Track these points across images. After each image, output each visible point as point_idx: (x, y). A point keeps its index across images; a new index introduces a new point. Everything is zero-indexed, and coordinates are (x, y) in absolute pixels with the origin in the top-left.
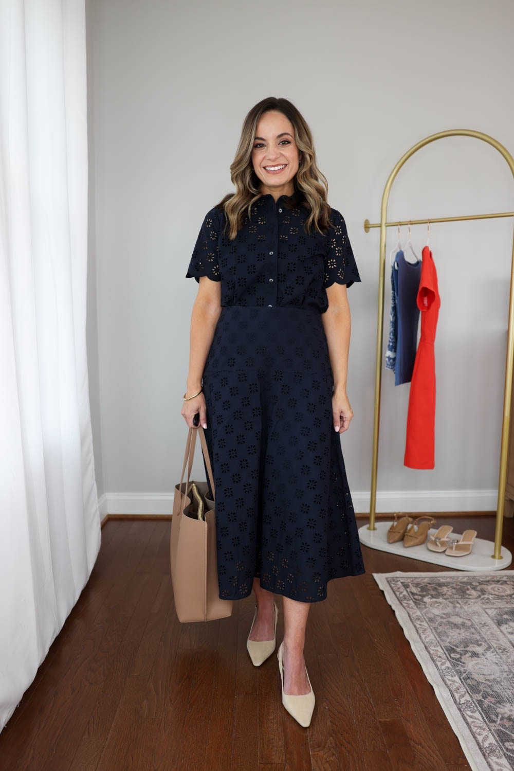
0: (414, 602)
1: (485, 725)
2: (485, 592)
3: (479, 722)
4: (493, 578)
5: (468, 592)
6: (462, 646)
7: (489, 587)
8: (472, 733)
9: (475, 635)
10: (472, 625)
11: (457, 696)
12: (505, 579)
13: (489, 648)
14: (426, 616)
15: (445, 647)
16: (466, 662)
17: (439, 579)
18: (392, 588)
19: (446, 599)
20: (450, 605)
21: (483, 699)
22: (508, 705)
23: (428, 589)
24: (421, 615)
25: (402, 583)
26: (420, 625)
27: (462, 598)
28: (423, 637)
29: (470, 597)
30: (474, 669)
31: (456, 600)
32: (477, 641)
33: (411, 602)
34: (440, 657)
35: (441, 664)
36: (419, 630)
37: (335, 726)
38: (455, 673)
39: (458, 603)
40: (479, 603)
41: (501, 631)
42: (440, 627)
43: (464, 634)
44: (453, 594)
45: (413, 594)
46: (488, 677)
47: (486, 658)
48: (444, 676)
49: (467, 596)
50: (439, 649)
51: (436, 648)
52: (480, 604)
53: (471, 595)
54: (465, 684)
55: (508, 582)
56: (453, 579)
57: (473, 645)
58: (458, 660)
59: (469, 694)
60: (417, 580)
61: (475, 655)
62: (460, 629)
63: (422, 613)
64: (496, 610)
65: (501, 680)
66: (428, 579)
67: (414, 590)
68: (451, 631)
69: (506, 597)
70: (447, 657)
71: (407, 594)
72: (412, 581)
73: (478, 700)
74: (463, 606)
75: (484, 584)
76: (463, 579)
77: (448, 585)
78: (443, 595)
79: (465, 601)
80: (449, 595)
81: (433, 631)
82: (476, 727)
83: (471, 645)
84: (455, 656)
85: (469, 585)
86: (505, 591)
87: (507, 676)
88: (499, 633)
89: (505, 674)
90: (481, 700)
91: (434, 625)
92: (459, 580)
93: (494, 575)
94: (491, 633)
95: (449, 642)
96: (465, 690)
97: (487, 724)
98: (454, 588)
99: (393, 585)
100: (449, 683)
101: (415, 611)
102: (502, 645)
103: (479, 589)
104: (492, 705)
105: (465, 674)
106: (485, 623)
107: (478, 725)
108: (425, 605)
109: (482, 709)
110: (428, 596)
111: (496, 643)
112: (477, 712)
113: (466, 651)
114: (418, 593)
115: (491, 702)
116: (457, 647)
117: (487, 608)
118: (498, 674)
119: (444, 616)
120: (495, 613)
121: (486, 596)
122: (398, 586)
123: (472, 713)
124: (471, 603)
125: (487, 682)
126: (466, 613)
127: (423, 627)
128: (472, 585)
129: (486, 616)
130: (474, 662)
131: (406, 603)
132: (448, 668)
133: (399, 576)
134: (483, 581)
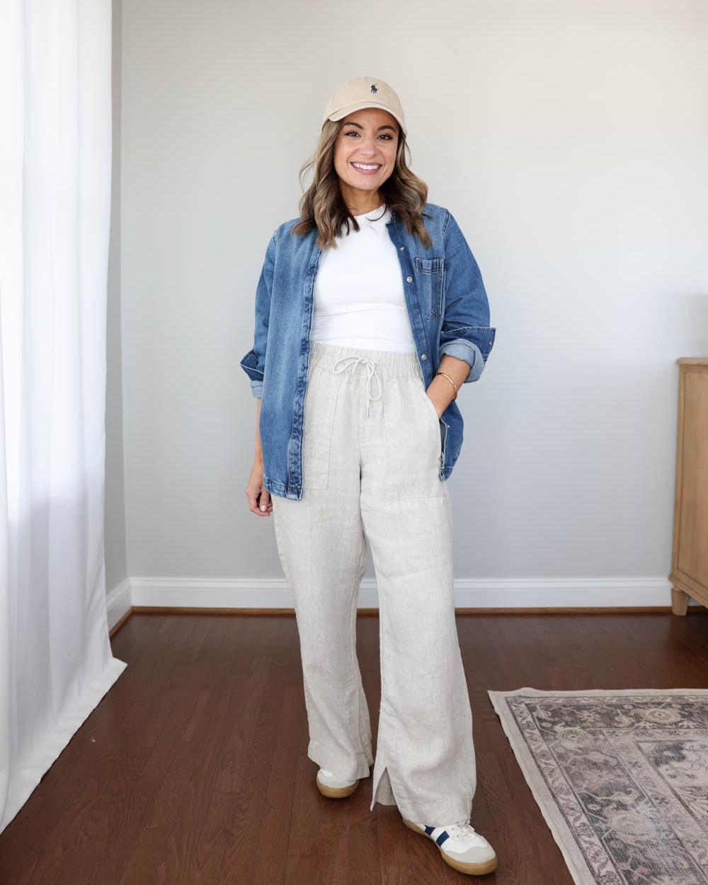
0: (539, 730)
2: (642, 718)
4: (653, 699)
5: (617, 719)
6: (604, 793)
7: (647, 712)
9: (622, 779)
10: (619, 764)
11: (595, 866)
12: (669, 700)
14: (554, 750)
15: (580, 794)
16: (609, 816)
17: (577, 699)
18: (512, 712)
19: (584, 728)
20: (590, 736)
21: (632, 870)
22: (666, 878)
23: (562, 714)
24: (548, 749)
25: (526, 705)
26: (546, 763)
27: (607, 727)
28: (550, 780)
29: (621, 725)
30: (621, 827)
31: (600, 729)
32: (626, 787)
33: (536, 731)
34: (572, 809)
35: (575, 819)
36: (544, 772)
38: (593, 832)
39: (602, 733)
40: (631, 735)
41: (660, 774)
42: (574, 767)
43: (607, 777)
44: (596, 721)
45: (541, 720)
46: (639, 838)
47: (638, 812)
48: (578, 835)
49: (615, 724)
50: (572, 797)
51: (567, 797)
52: (633, 736)
53: (620, 723)
54: (607, 847)
55: (673, 705)
56: (599, 701)
57: (619, 793)
58: (595, 813)
59: (612, 862)
60: (548, 701)
61: (621, 806)
62: (602, 771)
63: (550, 746)
64: (655, 744)
65: (657, 843)
66: (564, 700)
67: (543, 714)
68: (588, 772)
69: (669, 726)
70: (582, 809)
71: (532, 720)
72: (542, 701)
73: (625, 871)
74: (609, 738)
75: (640, 708)
76: (612, 699)
77: (591, 709)
78: (582, 722)
79: (611, 731)
80: (591, 722)
81: (564, 771)
83: (616, 793)
84: (594, 807)
85: (620, 708)
86: (668, 717)
87: (666, 838)
88: (655, 776)
89: (663, 834)
90: (629, 871)
91: (565, 764)
92: (606, 702)
93: (653, 694)
94: (646, 777)
95: (585, 788)
96: (607, 856)
98: (599, 713)
99: (514, 708)
100: (584, 845)
101: (540, 744)
102: (659, 794)
103: (633, 714)
104: (644, 878)
105: (607, 833)
106: (636, 763)
108: (555, 736)
109: (630, 883)
110: (561, 723)
111: (651, 791)
113: (609, 800)
114: (548, 719)
115: (643, 874)
116: (597, 795)
117: (641, 742)
118: (654, 834)
119: (579, 751)
120: (652, 748)
121: (642, 724)
122: (522, 709)
124: (620, 734)
125: (638, 845)
126: (611, 748)
127: (551, 767)
128: (623, 708)
129: (640, 752)
130: (621, 816)
131: (529, 733)
132: (584, 824)
133: (523, 695)
134: (640, 703)
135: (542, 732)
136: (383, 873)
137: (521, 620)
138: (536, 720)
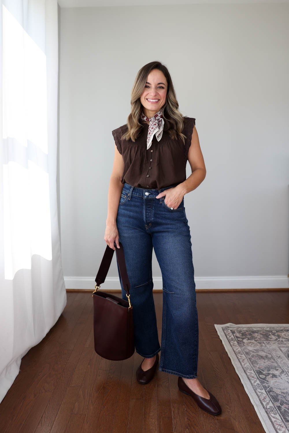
0: (237, 342)
1: (283, 424)
2: (280, 337)
3: (279, 421)
4: (284, 328)
5: (270, 337)
6: (266, 370)
7: (283, 334)
8: (275, 429)
9: (274, 363)
10: (272, 357)
11: (264, 404)
13: (283, 372)
14: (244, 350)
15: (256, 370)
16: (269, 380)
17: (253, 328)
18: (225, 333)
19: (256, 341)
20: (259, 344)
21: (281, 406)
23: (246, 335)
24: (241, 350)
25: (231, 330)
26: (241, 356)
27: (266, 340)
28: (243, 364)
29: (272, 340)
30: (274, 385)
31: (262, 341)
32: (276, 367)
33: (236, 342)
34: (253, 377)
35: (254, 382)
36: (240, 360)
37: (190, 422)
38: (262, 388)
39: (264, 343)
40: (277, 343)
42: (253, 358)
43: (267, 363)
44: (261, 338)
45: (237, 337)
46: (283, 391)
47: (281, 378)
48: (256, 389)
49: (269, 339)
50: (252, 372)
51: (250, 372)
54: (269, 395)
56: (261, 329)
57: (273, 370)
58: (264, 379)
59: (272, 402)
60: (240, 329)
61: (274, 376)
62: (265, 360)
63: (242, 349)
64: (287, 348)
66: (246, 328)
67: (238, 335)
68: (259, 360)
70: (257, 377)
71: (233, 337)
72: (237, 329)
73: (278, 406)
74: (267, 345)
75: (279, 332)
76: (267, 328)
77: (258, 332)
78: (255, 338)
79: (268, 342)
80: (259, 338)
81: (249, 360)
82: (278, 424)
83: (272, 370)
84: (262, 376)
85: (271, 332)
88: (288, 362)
90: (279, 406)
91: (249, 357)
92: (265, 329)
93: (285, 326)
94: (284, 363)
95: (258, 368)
96: (269, 399)
97: (284, 423)
98: (262, 334)
99: (225, 332)
100: (259, 394)
101: (237, 348)
103: (277, 335)
104: (287, 410)
105: (269, 388)
106: (280, 356)
107: (278, 423)
108: (244, 344)
109: (281, 412)
110: (246, 338)
111: (287, 369)
112: (278, 415)
113: (269, 373)
114: (240, 337)
115: (286, 408)
116: (264, 371)
117: (281, 347)
119: (255, 351)
120: (286, 350)
121: (281, 339)
122: (229, 332)
123: (274, 414)
124: (272, 344)
125: (283, 394)
126: (268, 350)
127: (243, 358)
128: (273, 332)
129: (280, 351)
130: (274, 380)
131: (233, 343)
132: (258, 384)
133: (229, 326)
134: (279, 330)
135: (238, 342)
136: (172, 407)
137: (226, 294)
138: (235, 337)
